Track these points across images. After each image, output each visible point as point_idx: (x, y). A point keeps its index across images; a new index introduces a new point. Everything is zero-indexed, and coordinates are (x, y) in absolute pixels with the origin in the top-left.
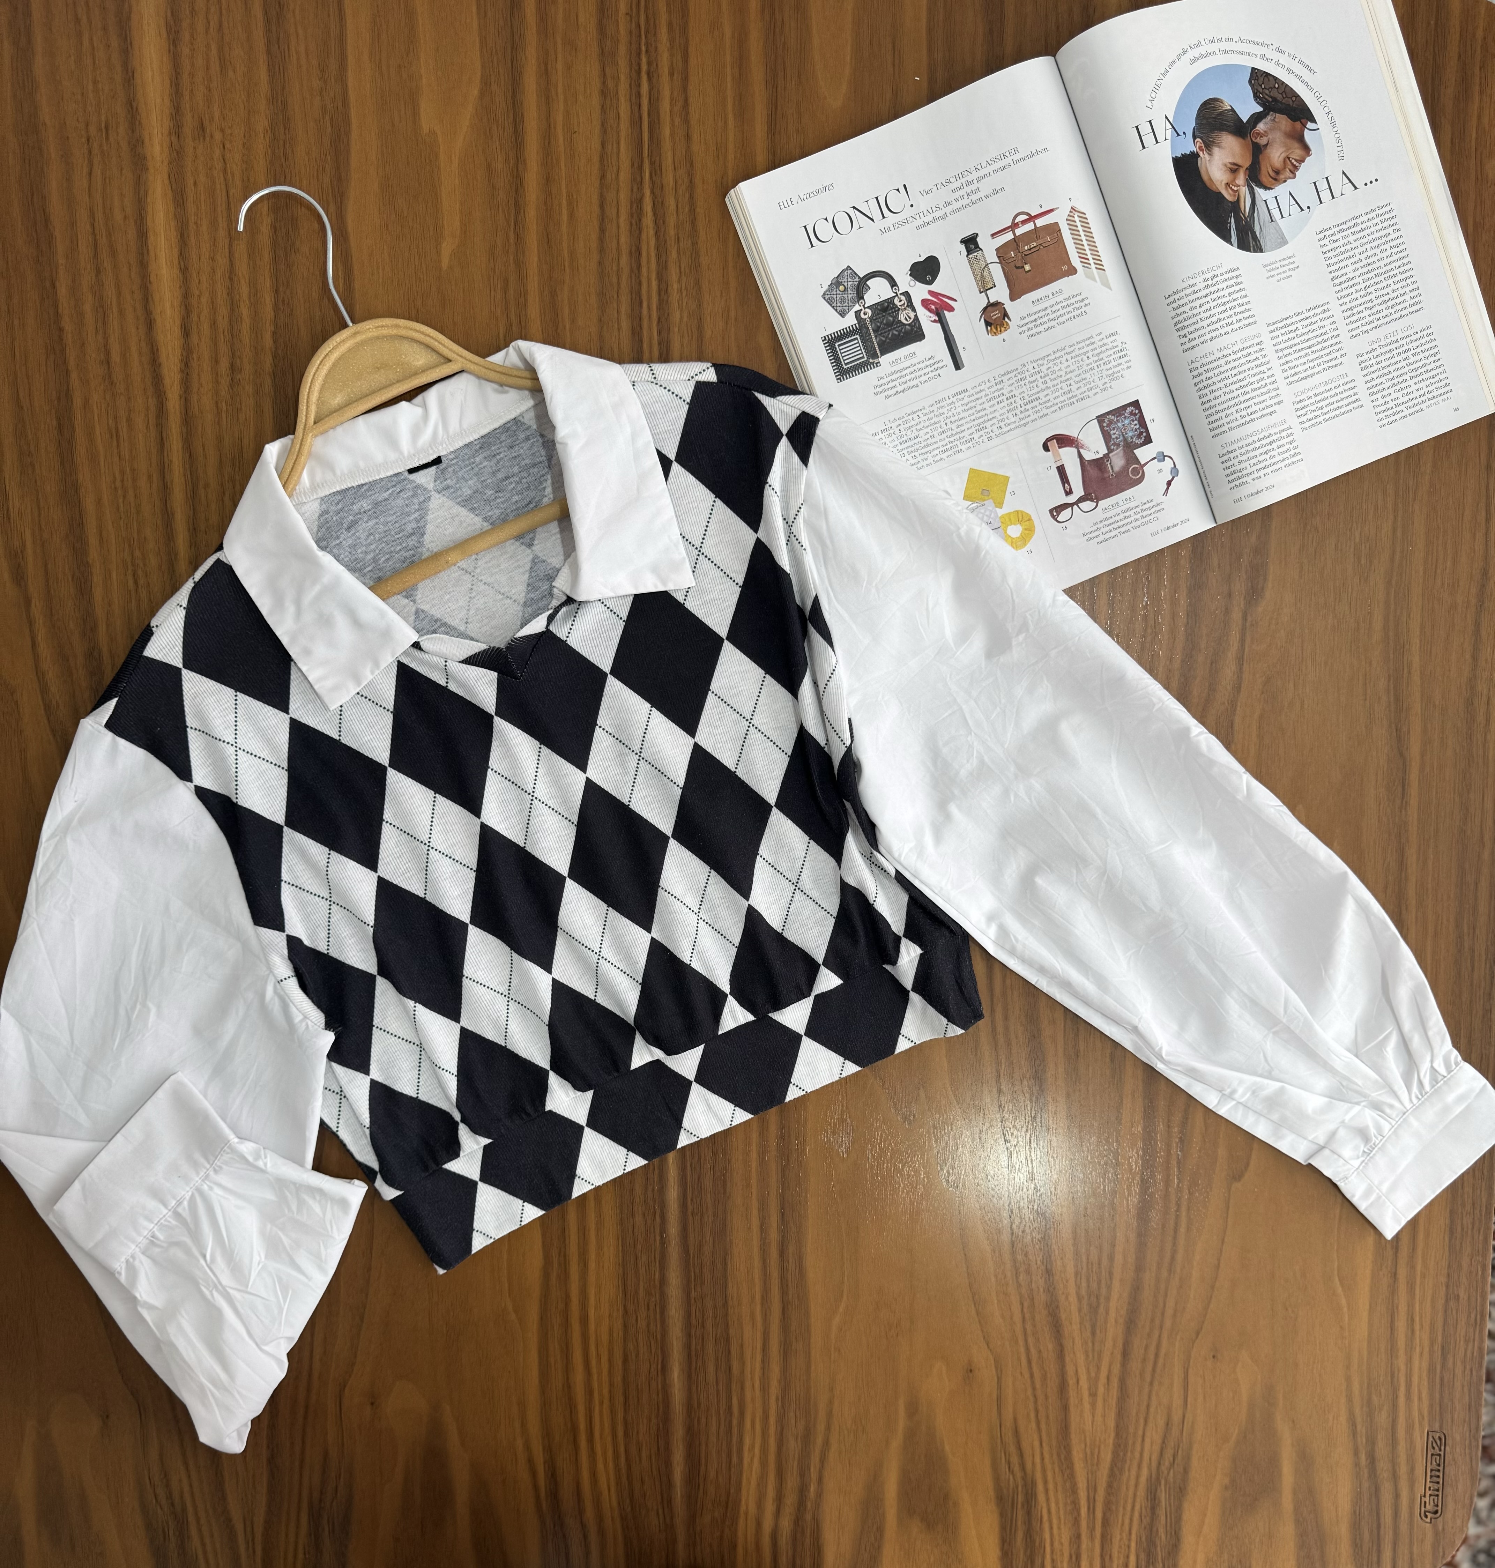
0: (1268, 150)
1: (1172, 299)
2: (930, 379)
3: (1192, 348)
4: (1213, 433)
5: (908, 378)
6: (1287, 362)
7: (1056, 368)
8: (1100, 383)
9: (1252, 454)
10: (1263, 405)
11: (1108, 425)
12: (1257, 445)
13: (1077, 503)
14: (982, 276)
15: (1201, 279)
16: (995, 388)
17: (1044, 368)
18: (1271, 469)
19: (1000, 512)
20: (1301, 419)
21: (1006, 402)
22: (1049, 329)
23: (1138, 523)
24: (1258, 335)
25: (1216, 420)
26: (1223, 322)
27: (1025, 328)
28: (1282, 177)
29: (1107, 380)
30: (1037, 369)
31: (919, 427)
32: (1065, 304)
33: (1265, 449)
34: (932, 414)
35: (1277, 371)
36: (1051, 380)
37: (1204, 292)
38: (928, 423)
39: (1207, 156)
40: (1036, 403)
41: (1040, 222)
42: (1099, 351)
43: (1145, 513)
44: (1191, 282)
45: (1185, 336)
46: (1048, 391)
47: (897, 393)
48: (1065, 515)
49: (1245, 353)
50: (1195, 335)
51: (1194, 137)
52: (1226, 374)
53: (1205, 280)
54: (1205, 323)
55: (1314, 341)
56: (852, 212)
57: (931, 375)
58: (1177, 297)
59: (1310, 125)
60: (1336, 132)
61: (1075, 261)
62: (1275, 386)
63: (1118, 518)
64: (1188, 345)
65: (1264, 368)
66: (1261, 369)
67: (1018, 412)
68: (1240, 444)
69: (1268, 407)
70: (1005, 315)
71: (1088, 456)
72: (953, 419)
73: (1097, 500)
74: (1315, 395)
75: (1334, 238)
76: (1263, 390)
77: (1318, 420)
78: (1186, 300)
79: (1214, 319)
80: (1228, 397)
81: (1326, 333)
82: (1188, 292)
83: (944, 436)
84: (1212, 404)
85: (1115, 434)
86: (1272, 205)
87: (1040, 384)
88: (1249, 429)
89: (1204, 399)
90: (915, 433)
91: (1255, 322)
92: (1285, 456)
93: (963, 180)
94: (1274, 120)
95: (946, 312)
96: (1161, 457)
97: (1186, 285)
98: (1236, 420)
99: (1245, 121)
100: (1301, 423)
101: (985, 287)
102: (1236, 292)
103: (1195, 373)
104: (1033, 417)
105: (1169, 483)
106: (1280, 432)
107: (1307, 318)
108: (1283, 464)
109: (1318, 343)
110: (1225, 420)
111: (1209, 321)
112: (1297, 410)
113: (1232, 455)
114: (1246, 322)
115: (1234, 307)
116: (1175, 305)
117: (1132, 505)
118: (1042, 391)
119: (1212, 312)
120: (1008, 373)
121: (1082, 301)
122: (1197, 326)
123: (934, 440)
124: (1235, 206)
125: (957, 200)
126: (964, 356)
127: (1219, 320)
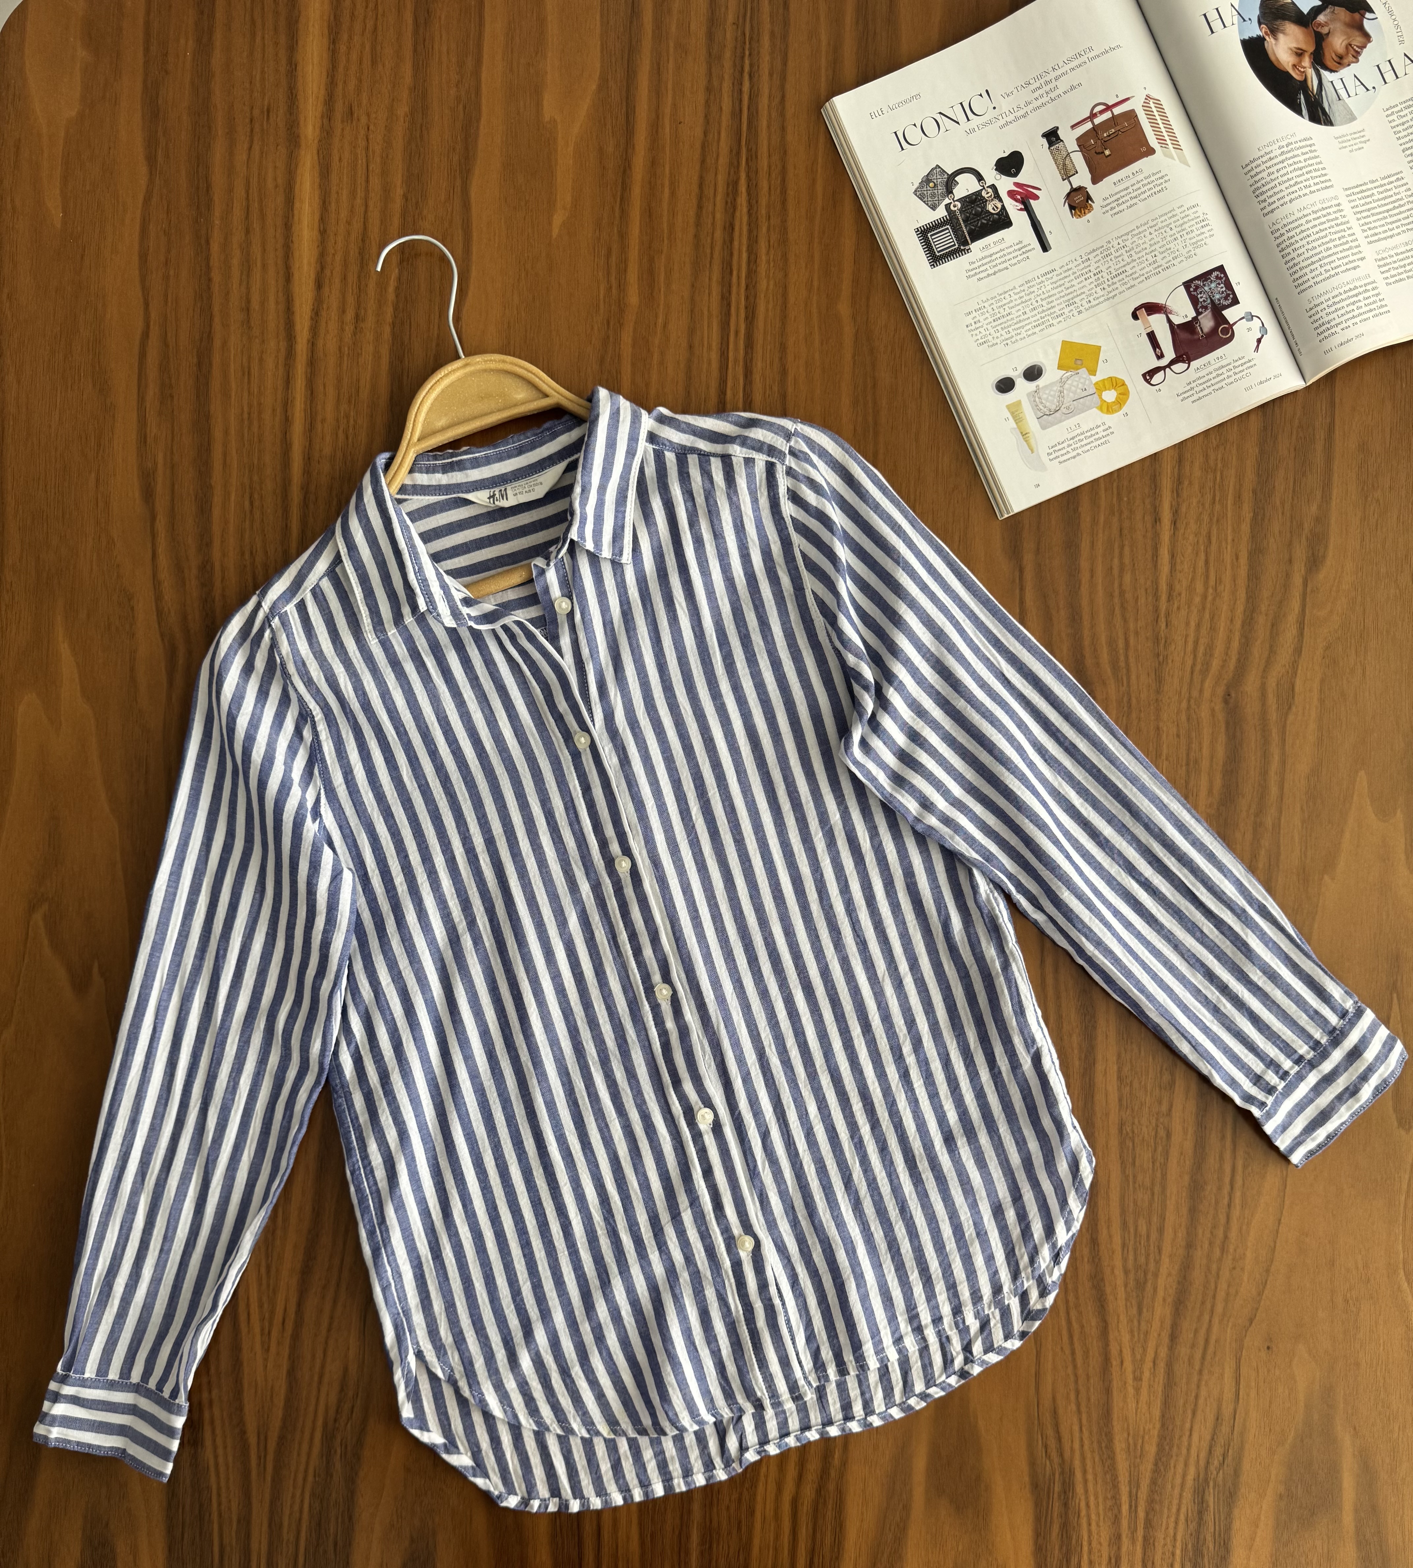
0: (1330, 38)
1: (1249, 168)
2: (1019, 262)
3: (1272, 211)
4: (1299, 290)
5: (998, 262)
6: (1367, 224)
7: (1141, 242)
8: (1184, 252)
9: (1338, 306)
10: (1346, 260)
11: (1195, 290)
12: (1344, 296)
13: (1169, 365)
14: (1064, 165)
15: (1276, 146)
16: (1082, 266)
17: (1128, 243)
18: (1360, 318)
19: (1094, 379)
20: (1385, 275)
21: (1094, 278)
22: (1131, 206)
23: (1232, 379)
24: (1336, 198)
25: (1301, 277)
26: (1301, 185)
27: (1108, 208)
28: (1345, 61)
29: (1191, 248)
30: (1122, 244)
31: (1011, 305)
32: (1145, 182)
33: (1352, 300)
34: (1023, 294)
35: (1357, 229)
36: (1136, 253)
37: (1280, 159)
38: (1019, 301)
39: (1272, 40)
40: (1123, 276)
41: (1117, 111)
42: (1181, 222)
43: (1237, 370)
44: (1268, 150)
45: (1265, 201)
46: (1135, 264)
47: (989, 275)
48: (1158, 378)
49: (1324, 212)
50: (1275, 198)
51: (1260, 23)
52: (1308, 233)
53: (1280, 148)
54: (1283, 187)
55: (1390, 206)
56: (938, 117)
57: (1020, 258)
58: (1254, 165)
59: (1368, 15)
60: (1395, 20)
61: (1153, 141)
62: (1356, 243)
63: (1211, 376)
64: (1269, 209)
65: (1344, 227)
66: (1342, 227)
67: (1105, 286)
68: (1326, 297)
69: (1351, 262)
70: (1089, 198)
71: (1177, 320)
72: (1043, 297)
73: (1189, 360)
74: (1397, 254)
75: (1402, 114)
76: (1346, 246)
77: (1401, 277)
78: (1263, 167)
79: (1292, 182)
80: (1311, 253)
81: (1401, 199)
82: (1264, 159)
83: (1036, 312)
84: (1295, 261)
85: (1202, 297)
86: (1339, 86)
87: (1125, 257)
88: (1334, 281)
89: (1287, 259)
90: (1008, 311)
91: (1332, 186)
92: (1372, 307)
93: (1042, 81)
94: (1333, 12)
95: (1032, 201)
96: (1250, 317)
97: (1262, 153)
98: (1321, 274)
99: (1306, 12)
100: (1387, 278)
101: (1067, 173)
102: (1310, 159)
103: (1277, 234)
104: (1120, 289)
105: (1259, 341)
106: (1365, 285)
107: (1382, 186)
108: (1371, 314)
109: (1394, 208)
110: (1310, 276)
111: (1287, 185)
112: (1379, 266)
113: (1319, 308)
114: (1323, 185)
115: (1310, 172)
116: (1253, 173)
117: (1224, 363)
118: (1128, 264)
119: (1290, 176)
120: (1094, 251)
121: (1162, 178)
122: (1276, 190)
123: (1026, 316)
124: (1303, 85)
125: (1036, 99)
126: (1051, 239)
127: (1296, 183)
